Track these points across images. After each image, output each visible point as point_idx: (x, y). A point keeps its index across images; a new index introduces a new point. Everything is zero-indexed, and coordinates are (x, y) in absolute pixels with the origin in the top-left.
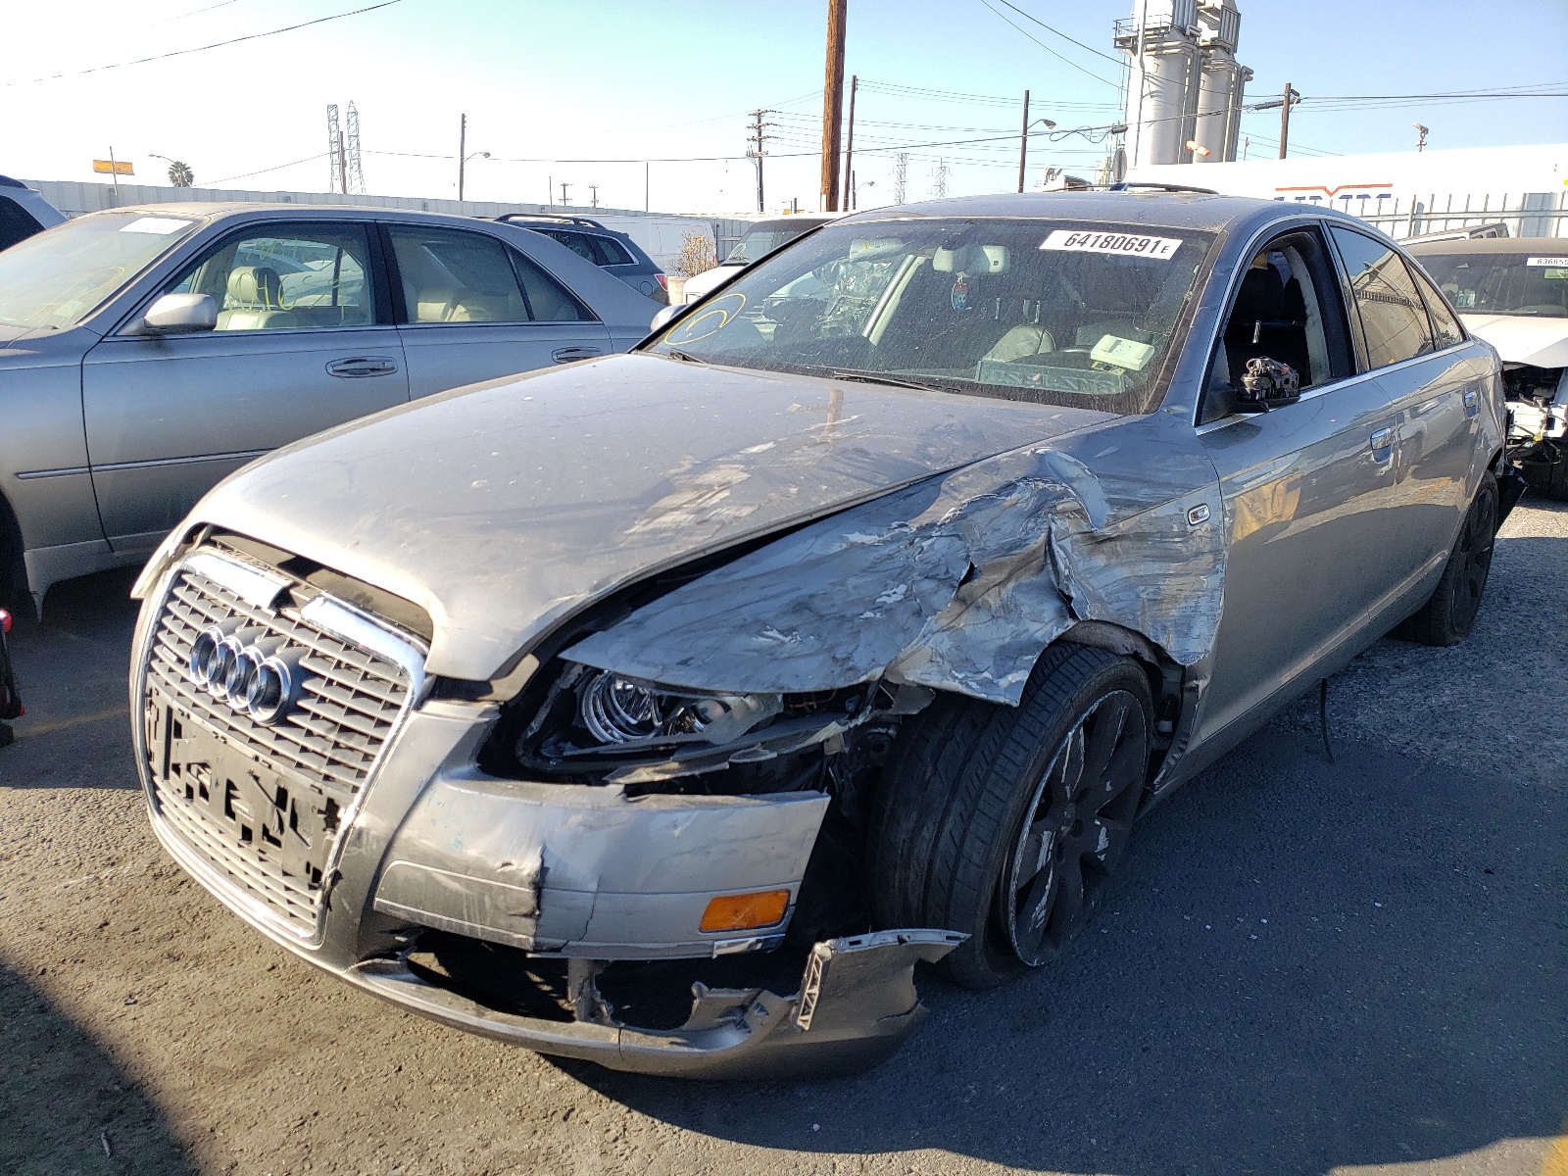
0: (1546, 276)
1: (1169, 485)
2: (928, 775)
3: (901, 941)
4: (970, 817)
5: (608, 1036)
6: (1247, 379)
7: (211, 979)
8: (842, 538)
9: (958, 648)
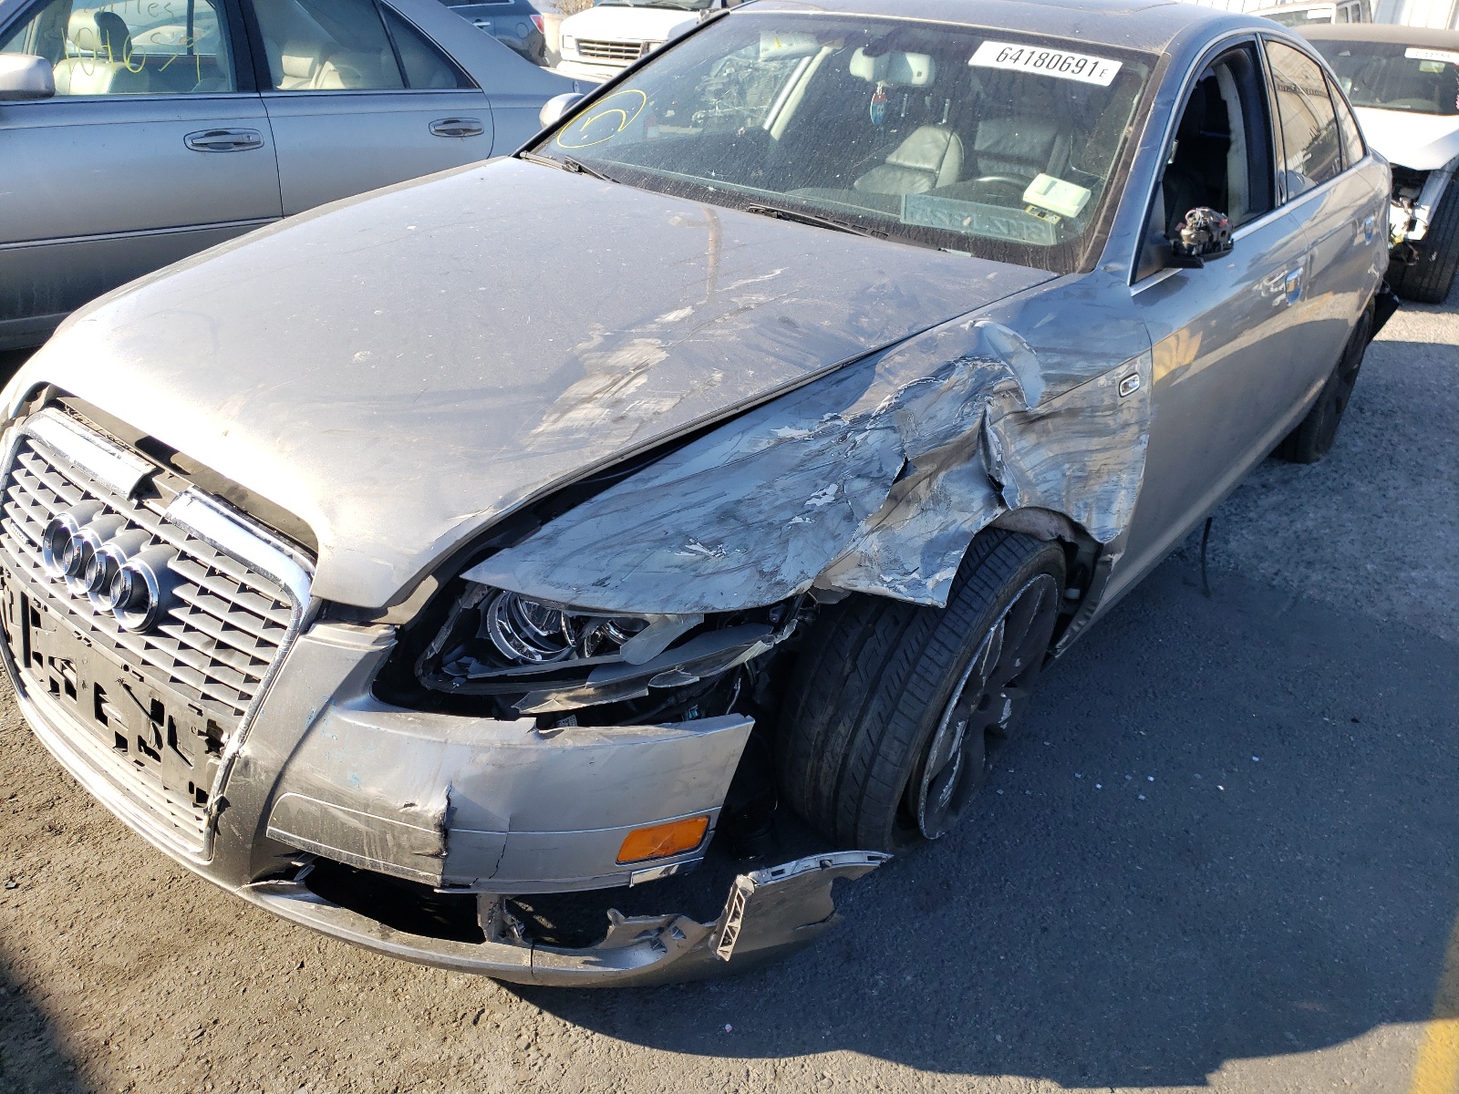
0: (1422, 69)
1: (1102, 356)
2: (847, 670)
3: (823, 865)
4: (890, 717)
5: (520, 958)
6: (1185, 232)
7: (97, 858)
8: (770, 433)
9: (887, 549)
